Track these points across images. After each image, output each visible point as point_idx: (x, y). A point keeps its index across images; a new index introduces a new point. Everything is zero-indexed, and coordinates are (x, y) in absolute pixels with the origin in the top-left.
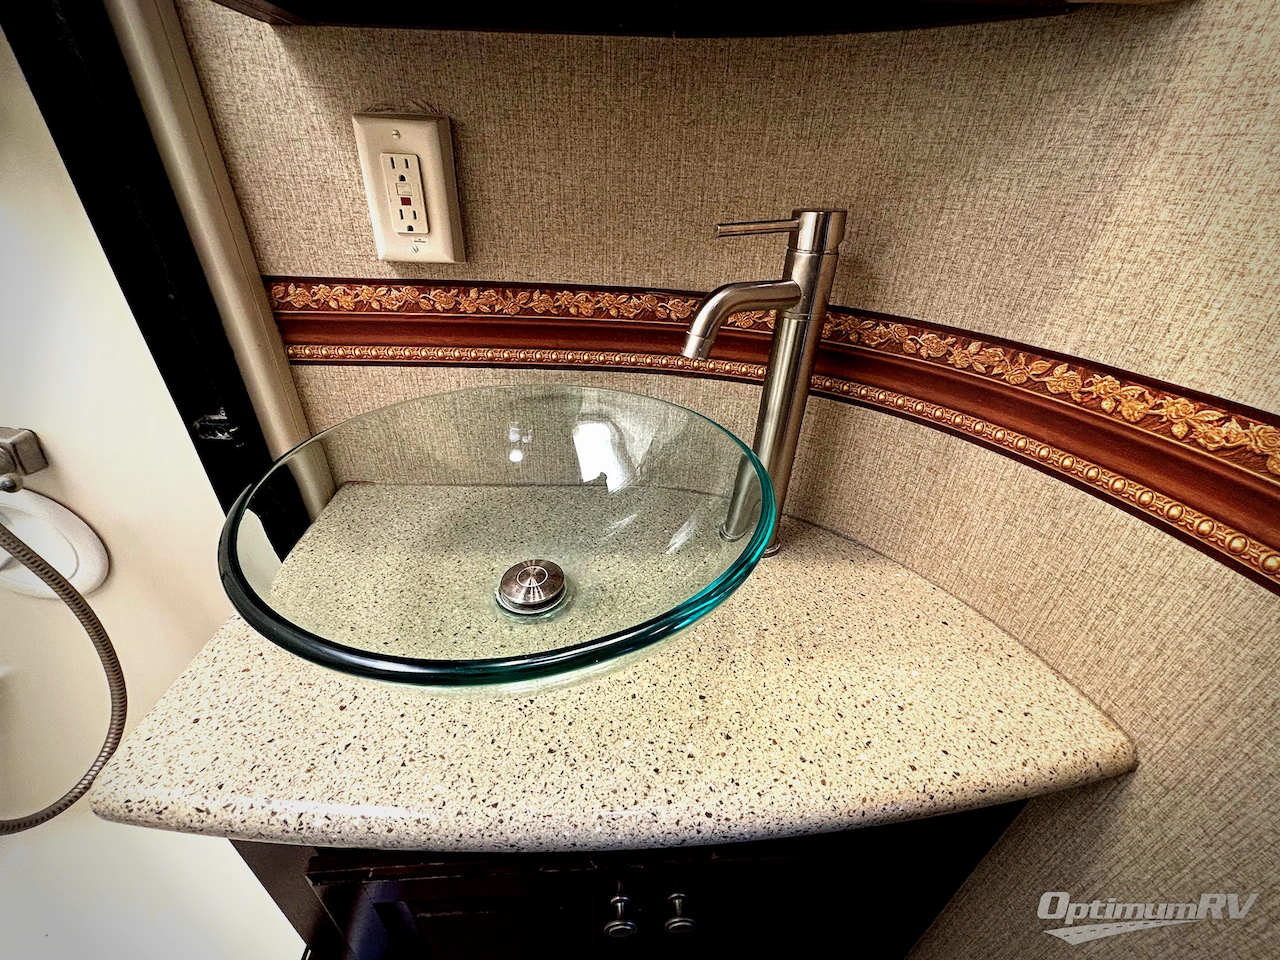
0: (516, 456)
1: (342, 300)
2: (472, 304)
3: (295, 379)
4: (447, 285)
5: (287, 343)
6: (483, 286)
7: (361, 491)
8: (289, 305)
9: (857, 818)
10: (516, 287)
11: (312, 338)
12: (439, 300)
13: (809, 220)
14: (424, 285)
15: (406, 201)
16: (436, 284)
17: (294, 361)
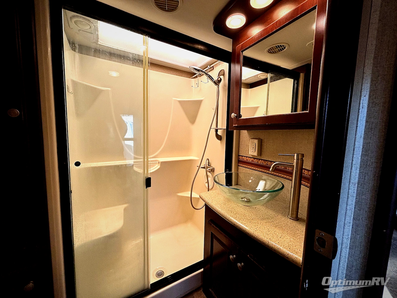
0: (250, 181)
1: (245, 159)
2: (260, 162)
3: (238, 168)
4: (257, 159)
5: (238, 163)
6: (262, 160)
7: (239, 186)
8: (240, 159)
9: (256, 237)
10: (266, 161)
11: (241, 163)
12: (256, 161)
13: (296, 155)
14: (255, 159)
15: (253, 148)
16: (256, 159)
17: (238, 166)
